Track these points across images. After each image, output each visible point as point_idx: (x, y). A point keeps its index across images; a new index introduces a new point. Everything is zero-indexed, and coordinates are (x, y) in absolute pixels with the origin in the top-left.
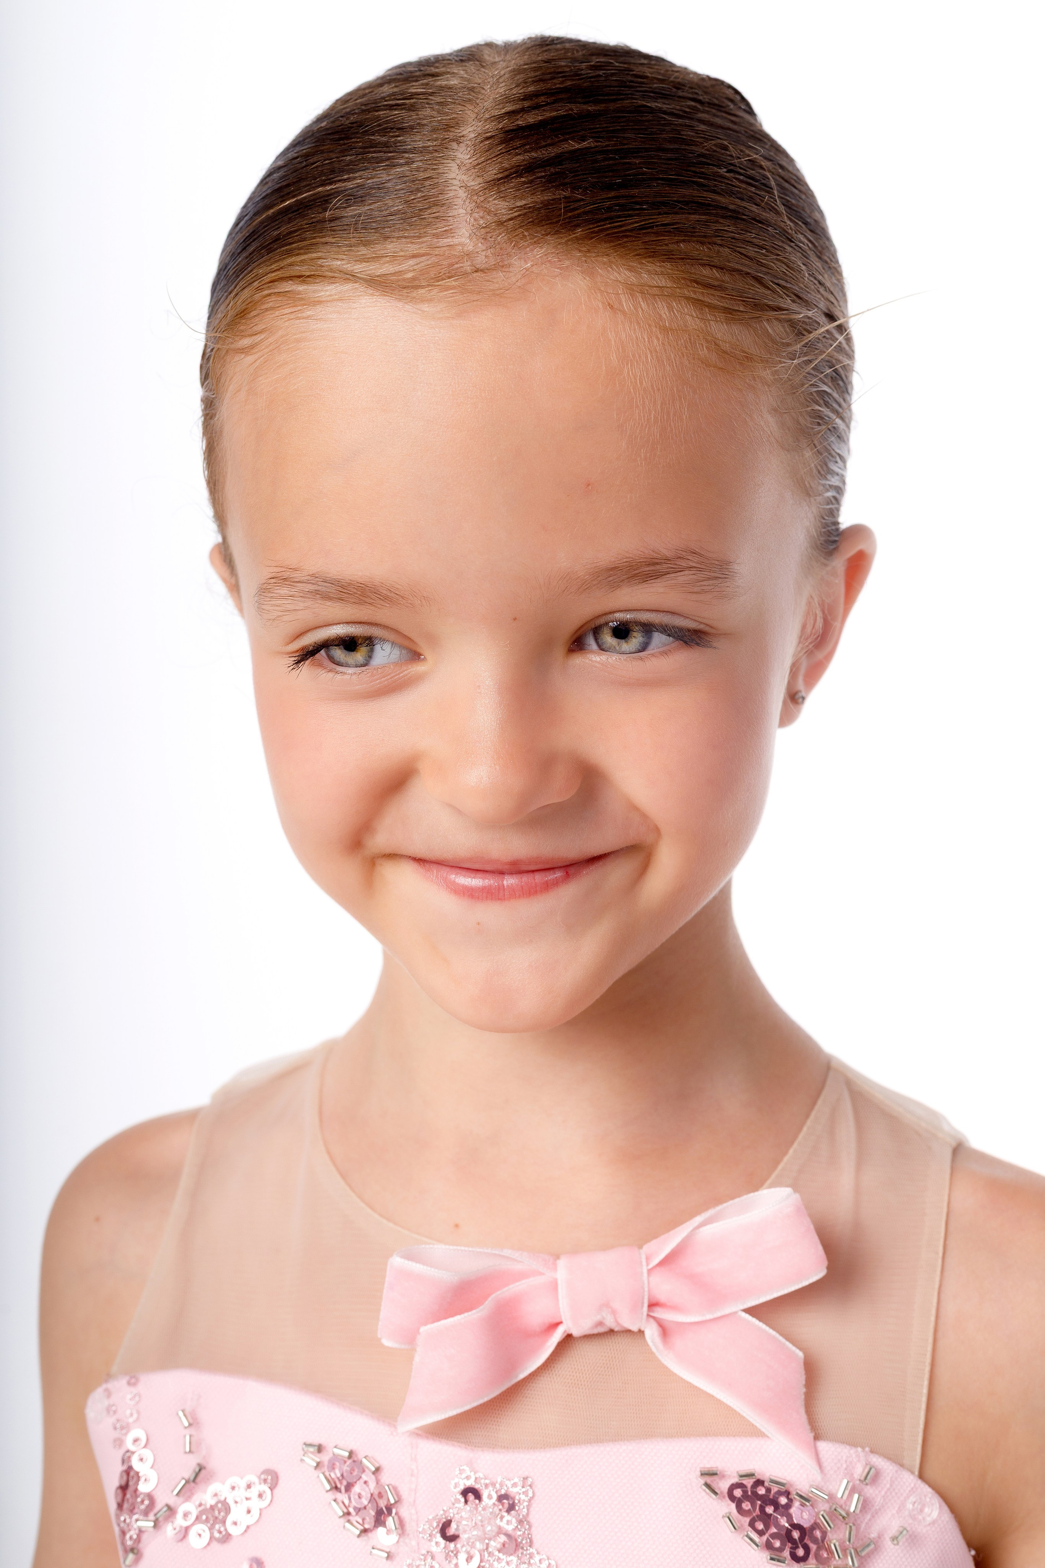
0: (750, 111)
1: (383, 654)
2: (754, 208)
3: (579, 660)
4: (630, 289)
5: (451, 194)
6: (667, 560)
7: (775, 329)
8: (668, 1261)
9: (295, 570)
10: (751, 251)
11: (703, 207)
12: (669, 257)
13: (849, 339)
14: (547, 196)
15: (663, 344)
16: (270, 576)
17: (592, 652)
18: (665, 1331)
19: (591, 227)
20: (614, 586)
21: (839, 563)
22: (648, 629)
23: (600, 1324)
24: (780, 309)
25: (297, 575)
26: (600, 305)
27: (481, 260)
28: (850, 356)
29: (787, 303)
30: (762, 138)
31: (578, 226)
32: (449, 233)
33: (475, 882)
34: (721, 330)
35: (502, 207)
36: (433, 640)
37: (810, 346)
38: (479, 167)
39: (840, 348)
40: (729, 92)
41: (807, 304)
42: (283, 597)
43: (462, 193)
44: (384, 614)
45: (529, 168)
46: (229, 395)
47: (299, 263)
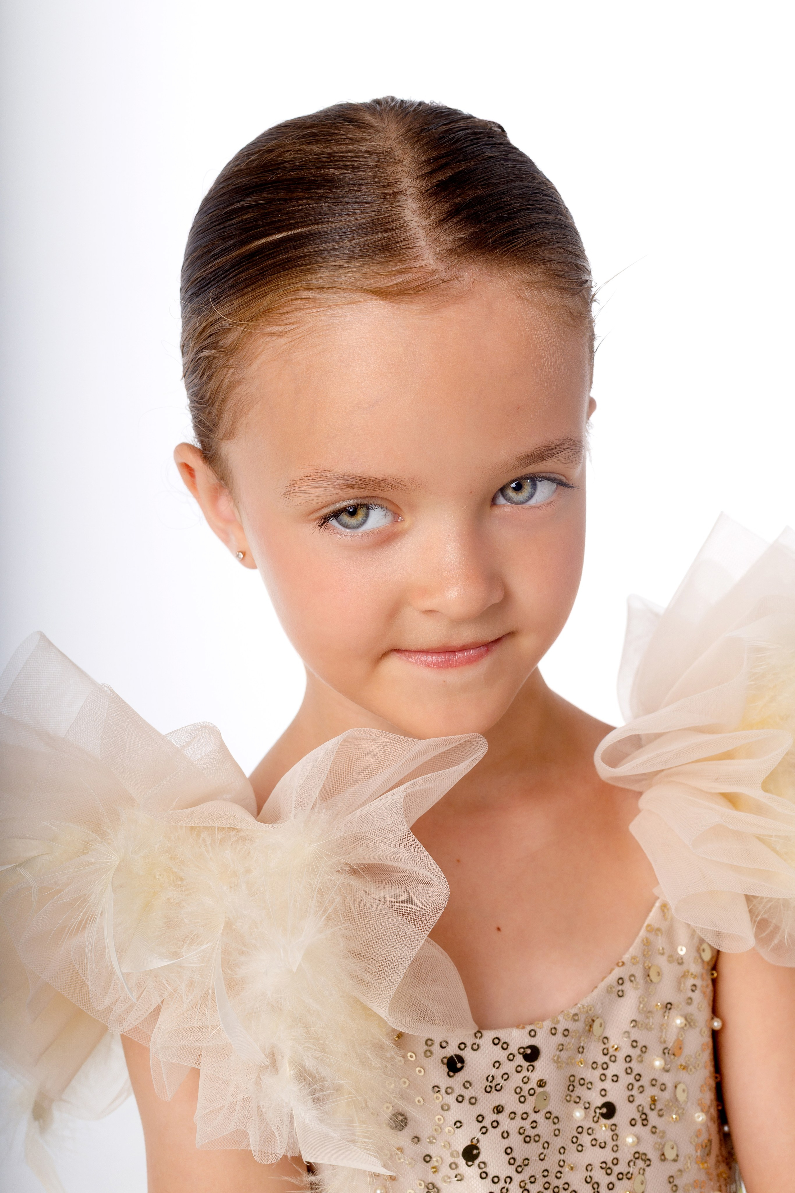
3: (497, 511)
4: (529, 284)
5: (413, 232)
6: (557, 446)
9: (329, 471)
15: (549, 317)
16: (308, 475)
17: (504, 505)
19: (502, 248)
26: (515, 297)
31: (495, 248)
32: (417, 258)
38: (426, 212)
42: (317, 488)
43: (422, 232)
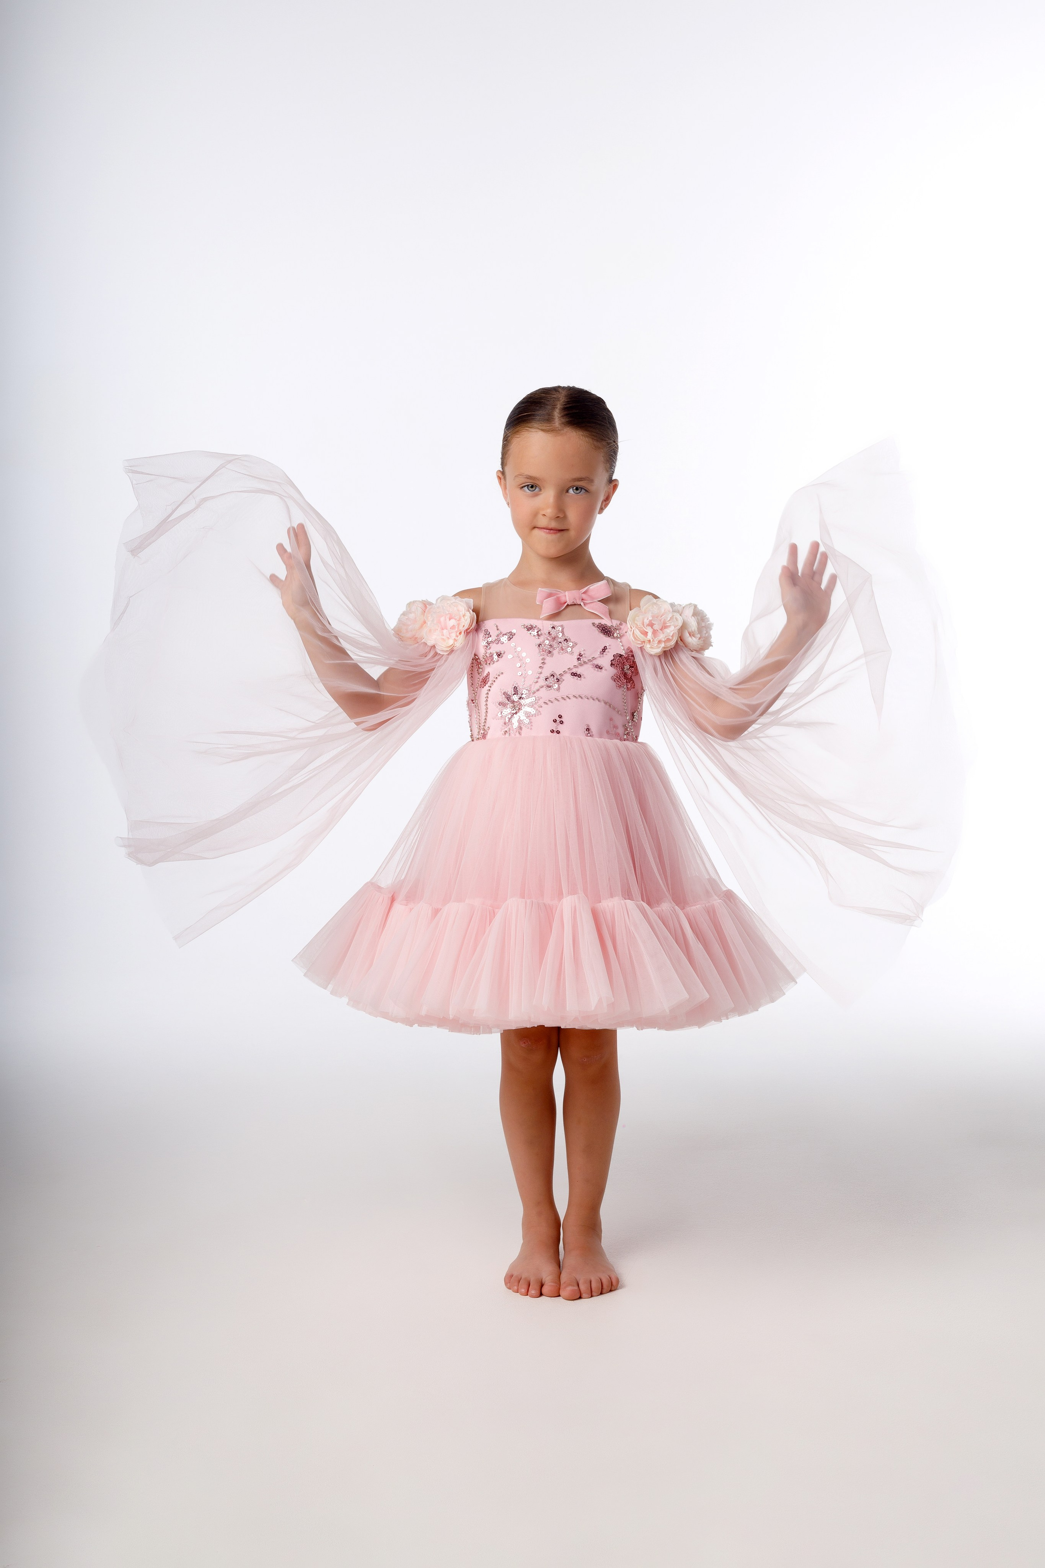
1: (537, 489)
7: (604, 443)
8: (584, 593)
10: (601, 430)
11: (595, 423)
12: (588, 431)
13: (618, 446)
14: (571, 419)
18: (585, 604)
20: (574, 481)
21: (612, 485)
22: (582, 488)
23: (573, 602)
25: (524, 475)
27: (560, 428)
28: (618, 448)
33: (547, 531)
34: (595, 443)
35: (563, 420)
36: (544, 487)
37: (610, 446)
39: (616, 447)
41: (611, 440)
44: (537, 482)
45: (566, 415)
47: (529, 425)
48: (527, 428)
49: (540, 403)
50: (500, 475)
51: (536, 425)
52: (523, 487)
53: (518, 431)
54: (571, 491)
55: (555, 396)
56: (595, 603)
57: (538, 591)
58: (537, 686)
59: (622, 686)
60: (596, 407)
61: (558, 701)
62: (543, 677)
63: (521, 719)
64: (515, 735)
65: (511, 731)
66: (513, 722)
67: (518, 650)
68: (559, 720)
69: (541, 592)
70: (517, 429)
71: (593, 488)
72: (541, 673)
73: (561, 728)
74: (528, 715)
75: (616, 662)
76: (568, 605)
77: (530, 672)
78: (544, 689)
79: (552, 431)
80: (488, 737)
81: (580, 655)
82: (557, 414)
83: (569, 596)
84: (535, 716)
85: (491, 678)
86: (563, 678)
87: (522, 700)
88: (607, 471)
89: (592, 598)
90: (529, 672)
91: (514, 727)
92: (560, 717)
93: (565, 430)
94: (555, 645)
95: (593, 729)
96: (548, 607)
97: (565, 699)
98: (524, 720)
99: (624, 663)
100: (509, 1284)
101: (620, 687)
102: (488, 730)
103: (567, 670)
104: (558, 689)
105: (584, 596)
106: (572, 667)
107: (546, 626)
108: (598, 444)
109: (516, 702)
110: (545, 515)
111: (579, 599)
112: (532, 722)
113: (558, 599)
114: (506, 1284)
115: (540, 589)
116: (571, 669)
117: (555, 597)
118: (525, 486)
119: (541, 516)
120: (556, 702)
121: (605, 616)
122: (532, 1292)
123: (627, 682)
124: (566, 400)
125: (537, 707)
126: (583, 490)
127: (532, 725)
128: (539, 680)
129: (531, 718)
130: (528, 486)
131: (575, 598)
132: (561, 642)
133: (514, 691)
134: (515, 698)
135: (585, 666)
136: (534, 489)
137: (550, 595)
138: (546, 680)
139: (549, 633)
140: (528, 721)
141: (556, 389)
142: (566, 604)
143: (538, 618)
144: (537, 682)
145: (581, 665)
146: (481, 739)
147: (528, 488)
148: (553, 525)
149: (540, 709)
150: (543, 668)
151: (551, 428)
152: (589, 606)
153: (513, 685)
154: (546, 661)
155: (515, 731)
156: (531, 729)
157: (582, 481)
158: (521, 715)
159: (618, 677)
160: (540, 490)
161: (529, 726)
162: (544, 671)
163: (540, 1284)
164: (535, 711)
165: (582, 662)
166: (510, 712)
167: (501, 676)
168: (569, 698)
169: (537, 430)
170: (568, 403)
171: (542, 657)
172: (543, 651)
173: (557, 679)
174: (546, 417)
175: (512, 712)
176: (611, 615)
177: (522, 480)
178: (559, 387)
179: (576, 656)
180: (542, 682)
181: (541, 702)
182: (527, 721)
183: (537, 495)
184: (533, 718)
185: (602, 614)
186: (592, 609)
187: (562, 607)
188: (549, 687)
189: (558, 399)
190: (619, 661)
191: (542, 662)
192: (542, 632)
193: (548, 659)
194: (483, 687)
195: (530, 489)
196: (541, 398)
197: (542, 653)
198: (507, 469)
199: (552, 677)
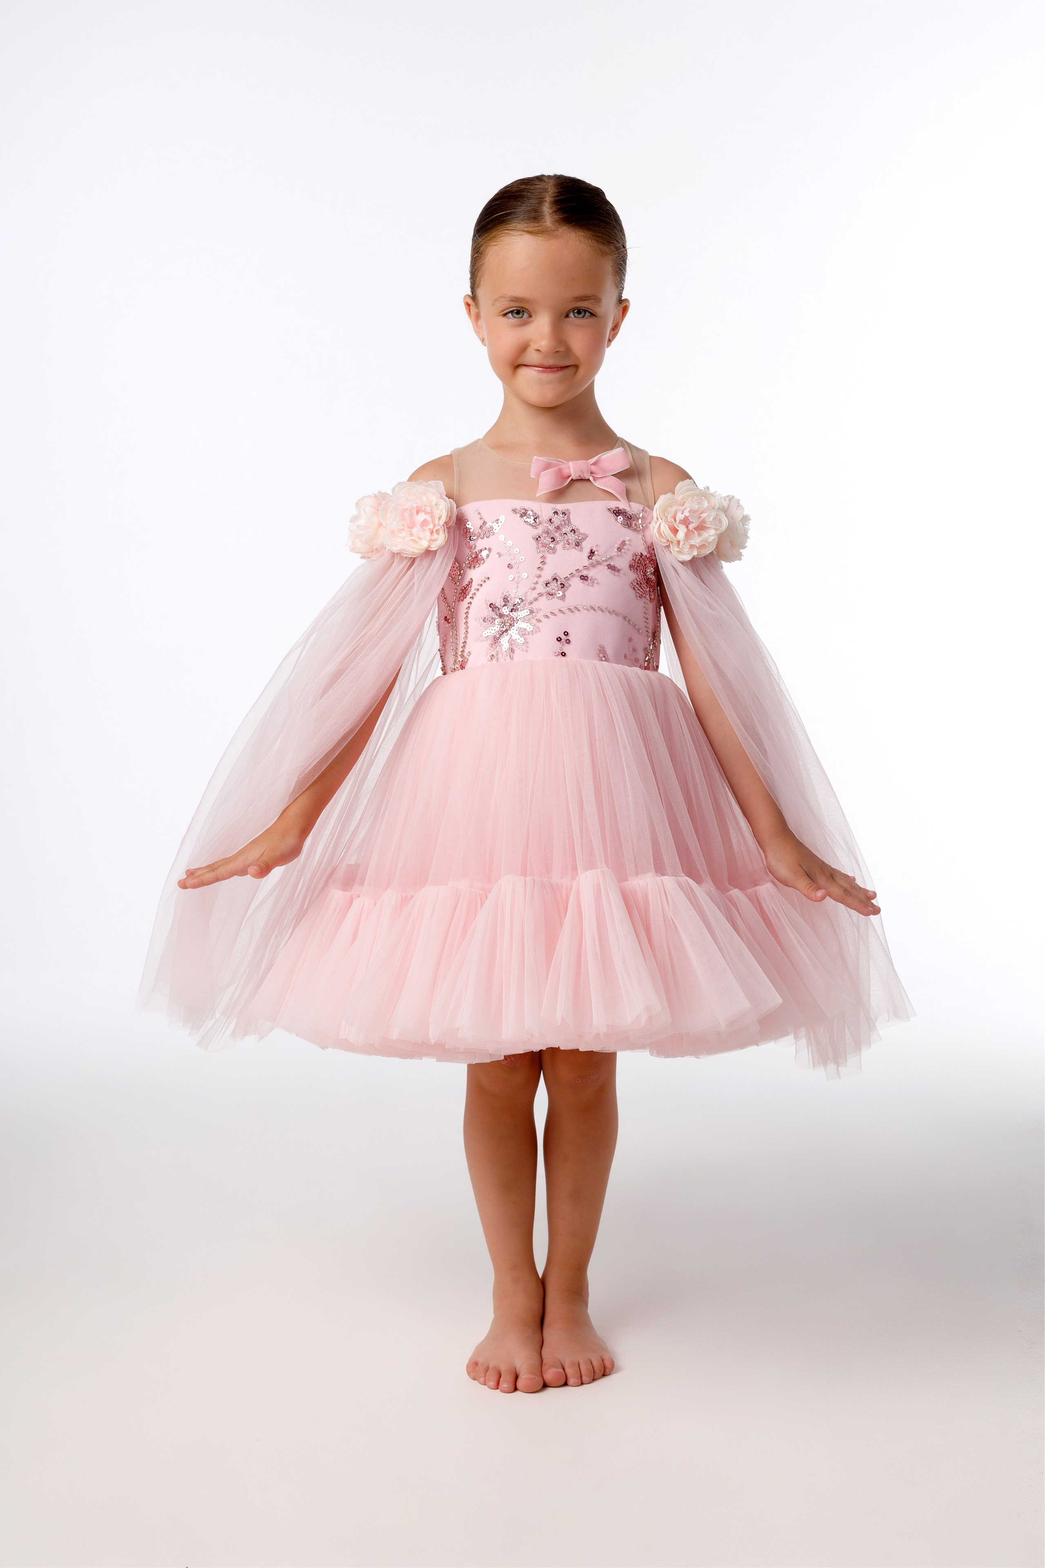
0: (604, 195)
1: (526, 315)
2: (608, 220)
7: (612, 247)
8: (595, 464)
10: (608, 230)
12: (591, 230)
13: (627, 252)
14: (565, 215)
18: (595, 479)
20: (576, 302)
21: (622, 307)
22: (585, 311)
23: (580, 476)
24: (613, 243)
25: (506, 296)
27: (552, 228)
28: (627, 256)
29: (615, 242)
30: (608, 203)
33: (540, 369)
34: (601, 247)
35: (556, 217)
36: (535, 312)
37: (619, 252)
40: (601, 192)
44: (526, 306)
45: (560, 211)
46: (488, 256)
47: (510, 226)
48: (507, 231)
49: (522, 196)
50: (470, 301)
51: (520, 226)
52: (505, 315)
53: (494, 237)
54: (572, 315)
55: (538, 187)
56: (608, 478)
57: (534, 461)
58: (535, 594)
59: (644, 595)
60: (596, 199)
61: (563, 613)
62: (542, 581)
63: (514, 638)
64: (505, 660)
65: (500, 655)
66: (502, 642)
67: (508, 545)
68: (564, 638)
69: (537, 461)
70: (493, 234)
71: (599, 311)
72: (540, 576)
73: (567, 649)
74: (523, 633)
75: (636, 563)
76: (572, 480)
77: (525, 575)
78: (544, 598)
79: (543, 232)
80: (468, 666)
81: (592, 553)
82: (547, 209)
83: (573, 468)
84: (532, 634)
85: (474, 585)
86: (570, 582)
87: (515, 613)
88: (617, 287)
89: (604, 471)
90: (523, 575)
91: (504, 650)
92: (566, 634)
93: (561, 230)
94: (558, 538)
95: (610, 652)
96: (546, 482)
97: (572, 612)
98: (517, 640)
99: (645, 565)
100: (472, 1374)
101: (641, 596)
102: (469, 656)
103: (574, 572)
104: (563, 597)
105: (593, 468)
106: (581, 568)
107: (545, 510)
108: (605, 248)
109: (507, 616)
110: (539, 350)
111: (588, 472)
112: (527, 643)
113: (560, 470)
114: (469, 1374)
115: (535, 457)
116: (580, 571)
117: (556, 468)
118: (509, 313)
119: (534, 352)
120: (561, 615)
121: (623, 497)
122: (504, 1385)
123: (650, 591)
124: (557, 191)
125: (535, 622)
126: (588, 314)
127: (528, 647)
128: (537, 586)
129: (527, 636)
130: (512, 312)
131: (581, 471)
132: (565, 534)
133: (504, 601)
134: (505, 611)
135: (599, 567)
136: (520, 315)
137: (548, 466)
138: (546, 585)
139: (550, 520)
140: (523, 640)
141: (540, 178)
142: (570, 479)
143: (533, 499)
144: (534, 589)
145: (593, 566)
146: (459, 670)
147: (512, 314)
148: (550, 362)
149: (539, 624)
150: (542, 569)
151: (540, 228)
152: (600, 481)
153: (503, 594)
154: (546, 561)
155: (505, 654)
156: (527, 651)
157: (586, 300)
158: (513, 632)
159: (639, 583)
160: (530, 316)
161: (524, 647)
162: (543, 573)
163: (514, 1376)
164: (532, 627)
165: (594, 562)
166: (498, 629)
167: (487, 582)
168: (579, 610)
169: (522, 233)
170: (559, 193)
171: (541, 555)
172: (543, 546)
173: (561, 584)
174: (533, 214)
175: (501, 629)
176: (628, 494)
177: (504, 304)
178: (543, 176)
179: (586, 553)
180: (541, 588)
181: (540, 616)
182: (521, 640)
183: (525, 324)
184: (529, 637)
185: (618, 493)
186: (605, 486)
187: (565, 482)
188: (551, 595)
189: (546, 190)
190: (639, 562)
191: (542, 560)
192: (540, 519)
193: (550, 557)
194: (463, 600)
195: (515, 315)
196: (522, 191)
197: (541, 549)
198: (480, 293)
199: (555, 581)
